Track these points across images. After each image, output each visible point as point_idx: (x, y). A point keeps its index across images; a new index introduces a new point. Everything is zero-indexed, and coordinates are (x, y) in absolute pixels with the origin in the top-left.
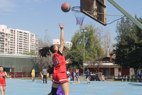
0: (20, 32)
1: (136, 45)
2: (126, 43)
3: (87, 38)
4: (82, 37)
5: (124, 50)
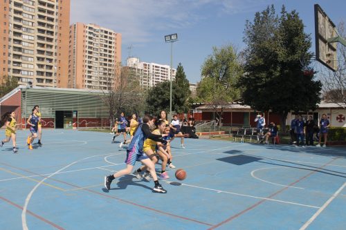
0: (156, 67)
1: (283, 64)
2: (261, 62)
3: (224, 67)
4: (216, 65)
5: (257, 75)
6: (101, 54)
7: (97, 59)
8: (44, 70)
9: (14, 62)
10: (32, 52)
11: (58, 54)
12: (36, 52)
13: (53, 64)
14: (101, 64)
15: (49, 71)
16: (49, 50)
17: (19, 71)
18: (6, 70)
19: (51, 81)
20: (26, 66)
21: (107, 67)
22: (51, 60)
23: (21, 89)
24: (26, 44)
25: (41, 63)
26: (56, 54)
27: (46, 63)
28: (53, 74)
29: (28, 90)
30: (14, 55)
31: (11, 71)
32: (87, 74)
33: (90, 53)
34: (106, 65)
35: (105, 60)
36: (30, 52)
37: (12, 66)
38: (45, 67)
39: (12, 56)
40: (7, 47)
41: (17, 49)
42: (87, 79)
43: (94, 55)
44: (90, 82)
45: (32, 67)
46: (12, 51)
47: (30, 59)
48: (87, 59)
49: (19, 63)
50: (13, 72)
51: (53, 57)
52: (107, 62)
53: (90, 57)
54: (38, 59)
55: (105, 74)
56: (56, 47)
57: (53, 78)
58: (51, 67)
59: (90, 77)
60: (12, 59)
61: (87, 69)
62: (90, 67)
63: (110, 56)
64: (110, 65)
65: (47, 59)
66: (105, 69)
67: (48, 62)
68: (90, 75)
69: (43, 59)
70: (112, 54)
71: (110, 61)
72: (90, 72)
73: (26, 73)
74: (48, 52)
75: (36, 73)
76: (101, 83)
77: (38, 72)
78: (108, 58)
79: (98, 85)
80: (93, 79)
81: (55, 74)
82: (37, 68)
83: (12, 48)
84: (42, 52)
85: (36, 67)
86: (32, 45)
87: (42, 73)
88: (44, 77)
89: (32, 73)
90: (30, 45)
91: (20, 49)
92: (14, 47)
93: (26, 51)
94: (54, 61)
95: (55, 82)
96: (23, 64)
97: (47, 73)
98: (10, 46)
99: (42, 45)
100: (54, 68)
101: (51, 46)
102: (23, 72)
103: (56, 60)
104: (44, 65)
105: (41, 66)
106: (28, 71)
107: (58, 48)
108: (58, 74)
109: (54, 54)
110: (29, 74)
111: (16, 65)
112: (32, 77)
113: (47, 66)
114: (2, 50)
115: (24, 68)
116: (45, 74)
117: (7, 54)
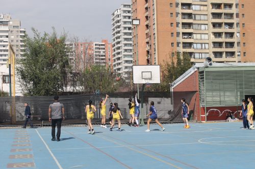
8: (223, 39)
9: (184, 34)
10: (206, 17)
11: (240, 15)
12: (211, 16)
13: (234, 30)
15: (229, 40)
16: (228, 11)
17: (190, 44)
18: (175, 45)
19: (232, 54)
20: (198, 36)
22: (231, 25)
23: (198, 68)
24: (198, 8)
25: (218, 30)
26: (237, 15)
27: (225, 29)
28: (236, 45)
29: (207, 69)
30: (183, 24)
31: (181, 45)
36: (202, 17)
37: (181, 39)
38: (224, 35)
39: (180, 25)
40: (174, 14)
41: (186, 17)
45: (206, 37)
46: (180, 20)
47: (203, 27)
49: (190, 34)
50: (184, 47)
51: (234, 20)
56: (237, 5)
57: (235, 49)
58: (231, 35)
60: (181, 30)
65: (226, 24)
67: (227, 27)
69: (220, 25)
73: (199, 46)
74: (226, 14)
75: (212, 45)
77: (214, 43)
81: (238, 43)
82: (213, 39)
83: (180, 16)
84: (218, 15)
85: (212, 36)
86: (205, 8)
87: (220, 44)
88: (223, 49)
89: (207, 45)
90: (202, 8)
91: (190, 16)
92: (183, 14)
93: (197, 17)
94: (235, 25)
95: (238, 55)
96: (194, 35)
97: (226, 43)
98: (178, 14)
99: (218, 6)
100: (237, 35)
101: (230, 6)
102: (195, 45)
103: (238, 24)
104: (223, 33)
105: (218, 35)
106: (202, 44)
107: (240, 6)
108: (242, 44)
109: (235, 16)
110: (203, 47)
111: (186, 37)
112: (207, 51)
113: (226, 33)
114: (168, 20)
115: (197, 39)
116: (224, 44)
117: (175, 25)
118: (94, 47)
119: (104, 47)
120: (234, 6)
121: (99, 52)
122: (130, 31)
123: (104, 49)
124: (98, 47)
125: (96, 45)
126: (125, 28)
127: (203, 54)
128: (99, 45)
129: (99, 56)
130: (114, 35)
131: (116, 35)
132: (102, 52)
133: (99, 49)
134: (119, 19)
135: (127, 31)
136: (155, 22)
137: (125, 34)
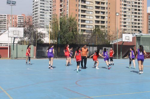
6: (133, 6)
7: (129, 9)
8: (100, 19)
9: (82, 15)
10: (92, 8)
11: (108, 8)
12: (95, 8)
13: (105, 15)
14: (132, 13)
15: (103, 20)
16: (102, 6)
17: (84, 21)
18: (78, 20)
19: (104, 27)
21: (137, 15)
22: (103, 13)
23: (136, 36)
24: (88, 3)
25: (98, 15)
26: (107, 8)
28: (105, 22)
30: (82, 10)
31: (80, 21)
32: (123, 21)
33: (125, 5)
34: (136, 13)
35: (136, 10)
36: (90, 8)
37: (80, 18)
38: (100, 17)
39: (80, 11)
40: (78, 5)
42: (123, 24)
43: (127, 7)
44: (125, 26)
45: (92, 17)
46: (80, 8)
47: (90, 13)
48: (123, 10)
49: (84, 16)
50: (82, 22)
51: (105, 11)
52: (137, 11)
53: (125, 8)
54: (96, 12)
55: (135, 20)
56: (107, 3)
57: (105, 24)
58: (103, 17)
59: (125, 23)
60: (81, 13)
61: (123, 17)
62: (125, 16)
63: (139, 7)
64: (139, 13)
65: (102, 12)
66: (136, 16)
67: (102, 14)
68: (125, 21)
69: (99, 12)
70: (140, 5)
71: (139, 10)
72: (125, 19)
73: (88, 22)
74: (102, 7)
76: (132, 26)
77: (96, 21)
78: (137, 8)
79: (131, 28)
80: (127, 24)
81: (107, 22)
82: (95, 19)
83: (80, 6)
84: (98, 8)
85: (95, 17)
87: (98, 22)
88: (100, 24)
89: (92, 22)
90: (91, 3)
91: (85, 7)
92: (82, 6)
93: (88, 8)
94: (106, 13)
95: (107, 28)
96: (86, 16)
97: (101, 21)
98: (79, 5)
99: (98, 3)
100: (106, 18)
101: (104, 3)
102: (86, 21)
103: (107, 12)
104: (100, 16)
105: (97, 17)
106: (89, 21)
107: (108, 4)
108: (108, 22)
109: (106, 8)
110: (90, 23)
111: (83, 17)
112: (92, 25)
113: (101, 16)
114: (75, 8)
115: (87, 18)
116: (100, 22)
117: (78, 10)
118: (18, 17)
119: (23, 18)
120: (105, 4)
121: (20, 20)
122: (43, 11)
123: (23, 19)
124: (20, 18)
125: (19, 16)
126: (41, 9)
127: (90, 26)
128: (21, 17)
129: (20, 22)
130: (34, 12)
131: (35, 13)
132: (22, 21)
133: (21, 19)
134: (37, 4)
135: (42, 11)
136: (68, 8)
137: (41, 12)
